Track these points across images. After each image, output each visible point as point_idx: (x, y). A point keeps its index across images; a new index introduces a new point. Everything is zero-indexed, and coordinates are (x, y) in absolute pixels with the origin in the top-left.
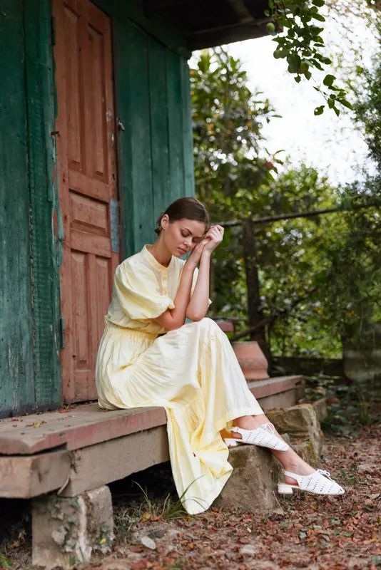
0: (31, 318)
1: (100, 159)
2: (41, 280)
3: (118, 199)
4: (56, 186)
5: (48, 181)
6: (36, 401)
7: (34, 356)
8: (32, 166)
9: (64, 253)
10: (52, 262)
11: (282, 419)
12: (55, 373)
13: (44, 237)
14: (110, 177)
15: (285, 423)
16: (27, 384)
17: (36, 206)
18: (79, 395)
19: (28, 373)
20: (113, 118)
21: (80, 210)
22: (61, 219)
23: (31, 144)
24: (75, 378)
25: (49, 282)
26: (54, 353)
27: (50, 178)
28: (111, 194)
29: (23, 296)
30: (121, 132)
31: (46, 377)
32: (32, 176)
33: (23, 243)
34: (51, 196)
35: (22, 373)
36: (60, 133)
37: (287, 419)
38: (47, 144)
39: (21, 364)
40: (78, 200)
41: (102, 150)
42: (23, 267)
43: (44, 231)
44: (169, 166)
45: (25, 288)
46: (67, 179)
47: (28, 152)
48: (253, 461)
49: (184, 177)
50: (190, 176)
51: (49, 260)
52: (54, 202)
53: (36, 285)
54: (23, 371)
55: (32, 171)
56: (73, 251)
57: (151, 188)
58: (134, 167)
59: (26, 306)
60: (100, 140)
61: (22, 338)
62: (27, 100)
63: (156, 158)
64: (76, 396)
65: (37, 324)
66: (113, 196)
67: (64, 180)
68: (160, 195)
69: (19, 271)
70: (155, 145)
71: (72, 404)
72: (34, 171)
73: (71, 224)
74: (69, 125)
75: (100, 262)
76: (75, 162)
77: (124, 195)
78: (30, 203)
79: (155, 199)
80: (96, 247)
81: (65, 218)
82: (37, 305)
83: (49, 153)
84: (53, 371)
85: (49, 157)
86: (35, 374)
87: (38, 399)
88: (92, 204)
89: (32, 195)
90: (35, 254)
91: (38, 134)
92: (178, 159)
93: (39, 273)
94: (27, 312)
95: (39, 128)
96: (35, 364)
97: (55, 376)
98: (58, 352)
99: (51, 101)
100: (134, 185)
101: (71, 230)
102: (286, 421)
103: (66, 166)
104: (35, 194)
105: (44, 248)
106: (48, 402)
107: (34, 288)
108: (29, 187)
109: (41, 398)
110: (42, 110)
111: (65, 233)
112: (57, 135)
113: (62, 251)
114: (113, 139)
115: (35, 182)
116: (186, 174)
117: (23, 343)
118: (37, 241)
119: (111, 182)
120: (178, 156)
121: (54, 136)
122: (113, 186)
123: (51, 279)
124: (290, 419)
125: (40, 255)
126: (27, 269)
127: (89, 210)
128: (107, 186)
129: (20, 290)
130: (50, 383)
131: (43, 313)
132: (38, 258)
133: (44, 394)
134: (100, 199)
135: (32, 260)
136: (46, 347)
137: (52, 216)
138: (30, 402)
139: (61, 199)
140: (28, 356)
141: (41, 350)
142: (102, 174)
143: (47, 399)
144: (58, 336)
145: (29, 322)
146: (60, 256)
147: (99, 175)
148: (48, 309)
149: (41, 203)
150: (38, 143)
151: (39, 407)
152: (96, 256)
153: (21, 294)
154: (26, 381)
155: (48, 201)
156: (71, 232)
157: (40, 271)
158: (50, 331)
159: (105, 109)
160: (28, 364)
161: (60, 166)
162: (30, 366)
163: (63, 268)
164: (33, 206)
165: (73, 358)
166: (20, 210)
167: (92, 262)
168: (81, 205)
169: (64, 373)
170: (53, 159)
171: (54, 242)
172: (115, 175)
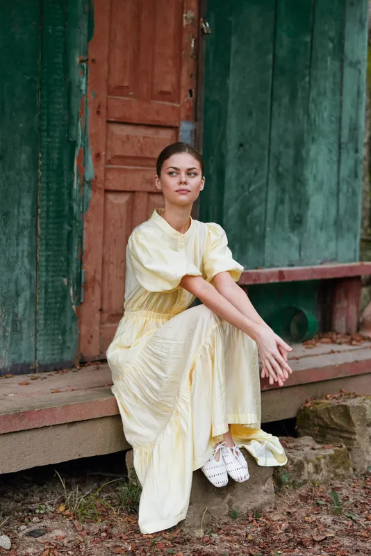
0: (34, 273)
2: (51, 231)
3: (196, 120)
4: (84, 121)
5: (70, 118)
6: (36, 359)
7: (36, 313)
8: (44, 105)
9: (94, 197)
10: (71, 208)
11: (329, 413)
12: (68, 328)
13: (60, 182)
14: (184, 94)
15: (332, 418)
16: (24, 343)
17: (48, 150)
19: (25, 331)
20: (195, 20)
21: (124, 143)
22: (90, 158)
23: (44, 81)
24: (101, 334)
25: (65, 232)
26: (67, 309)
27: (75, 112)
28: (183, 115)
31: (54, 334)
32: (44, 117)
33: (25, 194)
34: (74, 134)
35: (17, 331)
36: (95, 58)
37: (334, 415)
38: (73, 74)
39: (16, 322)
40: (119, 130)
41: (170, 63)
42: (24, 220)
43: (60, 176)
46: (103, 111)
49: (342, 68)
51: (67, 208)
52: (80, 140)
53: (43, 237)
54: (18, 329)
56: (107, 191)
57: (268, 93)
61: (18, 294)
62: (41, 31)
63: (282, 52)
64: (101, 353)
65: (43, 279)
66: (187, 117)
67: (98, 113)
68: (286, 100)
69: (19, 223)
71: (92, 362)
72: (48, 111)
73: (107, 161)
74: (112, 45)
75: (156, 199)
76: (122, 87)
78: (40, 147)
79: (275, 105)
80: (151, 182)
81: (98, 156)
82: (43, 259)
83: (75, 84)
84: (65, 327)
85: (75, 90)
86: (36, 331)
87: (40, 357)
88: (150, 132)
89: (44, 139)
90: (44, 203)
91: (59, 66)
92: (330, 45)
93: (48, 224)
95: (59, 60)
96: (36, 321)
97: (68, 333)
98: (74, 307)
99: (84, 24)
100: (232, 97)
101: (106, 169)
103: (103, 96)
104: (48, 136)
105: (60, 194)
106: (55, 359)
107: (41, 240)
109: (44, 354)
110: (66, 37)
111: (95, 174)
112: (90, 62)
113: (90, 194)
114: (193, 46)
115: (48, 123)
116: (347, 63)
117: (20, 299)
118: (48, 189)
119: (186, 100)
120: (332, 40)
121: (85, 64)
122: (188, 106)
123: (69, 228)
124: (338, 415)
125: (51, 203)
126: (32, 221)
127: (141, 140)
128: (177, 105)
129: (18, 245)
130: (60, 340)
131: (53, 266)
132: (48, 207)
133: (49, 352)
134: (163, 124)
135: (39, 210)
136: (56, 303)
137: (76, 157)
138: (28, 360)
139: (91, 136)
140: (27, 313)
141: (47, 305)
142: (168, 93)
143: (54, 357)
144: (75, 289)
145: (30, 278)
146: (86, 200)
147: (164, 95)
148: (61, 261)
149: (57, 145)
150: (55, 76)
151: (40, 365)
152: (150, 193)
153: (20, 248)
154: (22, 339)
155: (68, 141)
156: (107, 170)
157: (51, 221)
158: (62, 285)
159: (181, 9)
160: (26, 322)
161: (91, 97)
162: (29, 323)
163: (89, 213)
164: (45, 150)
165: (99, 312)
166: (23, 158)
167: (141, 201)
168: (127, 136)
169: (84, 329)
170: (81, 91)
171: (76, 186)
172: (193, 90)
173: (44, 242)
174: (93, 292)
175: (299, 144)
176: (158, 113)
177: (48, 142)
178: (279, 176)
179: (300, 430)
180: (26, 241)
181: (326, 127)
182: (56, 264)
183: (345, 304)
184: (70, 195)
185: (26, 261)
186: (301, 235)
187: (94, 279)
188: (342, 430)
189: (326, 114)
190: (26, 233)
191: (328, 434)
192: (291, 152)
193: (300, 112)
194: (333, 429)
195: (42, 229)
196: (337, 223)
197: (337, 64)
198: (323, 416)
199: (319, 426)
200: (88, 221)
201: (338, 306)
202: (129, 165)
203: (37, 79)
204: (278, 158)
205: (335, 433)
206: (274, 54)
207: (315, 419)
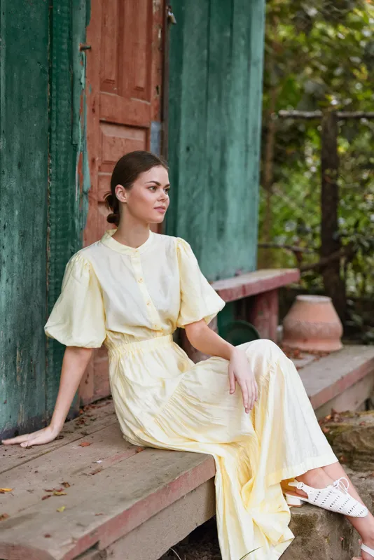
0: (44, 305)
1: (142, 70)
2: (59, 253)
3: (162, 120)
4: (83, 122)
5: (73, 117)
6: (46, 409)
7: (47, 353)
8: (54, 101)
9: (90, 210)
10: (73, 224)
11: (358, 437)
13: (65, 194)
14: (153, 90)
16: (37, 391)
17: (56, 155)
18: (99, 391)
19: (38, 377)
20: (161, 7)
21: (111, 146)
22: (87, 164)
23: (54, 72)
24: (94, 370)
25: (69, 253)
27: (77, 111)
28: (153, 115)
30: (171, 27)
32: (54, 115)
33: (38, 209)
34: (76, 136)
35: (32, 378)
36: (92, 47)
38: (74, 64)
39: (31, 368)
40: (109, 131)
41: (144, 55)
42: (37, 241)
43: (65, 186)
44: (231, 56)
45: (39, 268)
46: (97, 108)
47: (50, 82)
48: (321, 529)
49: (249, 66)
50: (256, 64)
51: (70, 224)
52: (80, 143)
53: (53, 261)
54: (33, 375)
55: (54, 108)
56: (100, 203)
57: (204, 91)
58: (185, 68)
59: (39, 290)
60: (142, 41)
61: (33, 333)
62: (51, 9)
63: (214, 48)
64: (95, 393)
66: (155, 117)
67: (94, 111)
68: (215, 100)
69: (33, 245)
70: (214, 29)
71: (89, 405)
72: (57, 108)
73: (99, 167)
74: (104, 31)
76: (108, 81)
77: (169, 111)
78: (50, 151)
79: (209, 104)
81: (93, 161)
82: (53, 287)
83: (77, 76)
85: (77, 83)
86: (47, 376)
87: (50, 408)
88: (129, 134)
89: (54, 142)
90: (53, 220)
91: (65, 54)
92: (243, 42)
93: (56, 245)
94: (40, 297)
95: (65, 47)
96: (47, 363)
99: (83, 4)
100: (184, 93)
102: (362, 440)
103: (98, 87)
104: (57, 138)
105: (64, 208)
107: (51, 265)
108: (50, 130)
110: (70, 19)
111: (92, 183)
112: (87, 50)
113: (87, 206)
114: (160, 36)
115: (57, 123)
116: (252, 61)
117: (34, 339)
118: (57, 202)
119: (154, 98)
120: (243, 37)
121: (84, 53)
122: (156, 104)
123: (73, 248)
125: (59, 219)
126: (43, 242)
127: (124, 142)
128: (149, 104)
129: (33, 272)
132: (57, 224)
134: (139, 125)
135: (49, 229)
137: (77, 163)
138: (40, 412)
139: (88, 138)
140: (39, 355)
142: (142, 89)
146: (84, 213)
147: (138, 91)
149: (64, 149)
150: (63, 67)
153: (35, 276)
154: (36, 387)
155: (72, 144)
156: (100, 178)
157: (59, 241)
160: (39, 365)
161: (89, 92)
162: (41, 366)
163: (87, 231)
164: (54, 156)
166: (37, 165)
168: (114, 138)
170: (81, 84)
171: (77, 198)
172: (160, 87)
173: (53, 267)
175: (223, 148)
176: (136, 112)
177: (57, 145)
178: (211, 182)
181: (238, 128)
183: (267, 315)
184: (73, 208)
189: (239, 115)
191: (356, 459)
192: (217, 155)
193: (224, 112)
194: (362, 454)
196: (245, 230)
197: (246, 62)
198: (351, 441)
199: (345, 451)
200: (86, 240)
201: (260, 318)
203: (47, 69)
204: (210, 161)
205: (364, 457)
206: (208, 49)
207: (340, 445)
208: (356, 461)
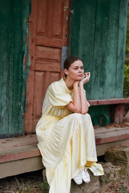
0: (8, 101)
2: (15, 85)
3: (68, 46)
4: (27, 44)
5: (22, 43)
6: (8, 133)
7: (9, 116)
9: (31, 73)
10: (22, 77)
11: (117, 154)
12: (20, 121)
13: (18, 67)
14: (64, 36)
19: (4, 122)
20: (68, 9)
21: (42, 53)
22: (29, 58)
23: (13, 29)
24: (32, 123)
25: (20, 85)
26: (20, 114)
27: (24, 41)
28: (63, 44)
29: (4, 92)
30: (72, 16)
31: (15, 124)
33: (5, 71)
34: (24, 49)
37: (120, 154)
38: (23, 27)
39: (1, 119)
40: (40, 48)
41: (59, 25)
42: (4, 80)
43: (18, 65)
46: (34, 41)
47: (11, 32)
49: (118, 30)
50: (123, 29)
51: (20, 77)
52: (26, 51)
54: (2, 121)
56: (36, 71)
57: (93, 38)
60: (58, 20)
62: (12, 9)
63: (98, 23)
64: (33, 130)
65: (11, 103)
66: (65, 45)
67: (33, 41)
68: (99, 40)
69: (2, 82)
71: (29, 134)
72: (14, 40)
73: (36, 60)
74: (38, 16)
75: (53, 74)
76: (41, 33)
78: (11, 53)
79: (96, 42)
80: (51, 68)
81: (32, 58)
82: (12, 95)
84: (19, 121)
85: (24, 32)
86: (9, 122)
87: (10, 132)
88: (51, 50)
91: (18, 23)
92: (115, 22)
95: (18, 21)
96: (9, 119)
97: (20, 123)
98: (23, 113)
99: (28, 8)
100: (80, 38)
102: (119, 155)
103: (35, 35)
104: (14, 49)
106: (15, 133)
107: (11, 88)
108: (11, 47)
109: (11, 131)
110: (21, 12)
111: (31, 64)
112: (30, 22)
113: (29, 72)
114: (67, 19)
115: (14, 44)
116: (120, 28)
117: (2, 110)
118: (14, 69)
119: (64, 38)
120: (115, 20)
121: (28, 23)
122: (65, 40)
123: (21, 84)
124: (121, 155)
125: (15, 74)
126: (7, 81)
127: (48, 52)
128: (61, 40)
129: (2, 90)
130: (17, 126)
131: (15, 98)
132: (13, 76)
133: (13, 130)
134: (56, 47)
135: (10, 77)
136: (16, 112)
137: (24, 57)
138: (5, 133)
139: (30, 50)
140: (5, 116)
141: (13, 113)
142: (58, 36)
143: (15, 132)
144: (23, 107)
145: (7, 102)
146: (27, 74)
147: (56, 36)
148: (18, 97)
149: (17, 53)
150: (17, 27)
151: (10, 135)
152: (51, 72)
153: (3, 91)
154: (3, 125)
155: (22, 52)
156: (35, 63)
157: (14, 81)
158: (19, 105)
159: (63, 5)
160: (5, 119)
161: (30, 35)
162: (6, 119)
163: (29, 79)
164: (13, 55)
165: (32, 115)
166: (4, 57)
167: (48, 75)
168: (43, 51)
169: (26, 121)
170: (26, 33)
171: (24, 68)
172: (67, 35)
173: (12, 89)
174: (30, 108)
175: (104, 56)
176: (54, 42)
177: (14, 51)
179: (106, 160)
180: (5, 88)
181: (113, 51)
182: (16, 97)
183: (118, 113)
184: (22, 72)
185: (5, 96)
186: (103, 88)
187: (30, 103)
188: (123, 160)
189: (113, 46)
190: (5, 85)
192: (101, 59)
193: (104, 45)
194: (119, 160)
195: (11, 84)
196: (116, 84)
197: (117, 28)
198: (116, 155)
199: (114, 158)
200: (28, 82)
201: (116, 114)
202: (44, 61)
203: (10, 28)
204: (96, 60)
205: (120, 161)
206: (95, 23)
207: (112, 156)
208: (117, 162)
